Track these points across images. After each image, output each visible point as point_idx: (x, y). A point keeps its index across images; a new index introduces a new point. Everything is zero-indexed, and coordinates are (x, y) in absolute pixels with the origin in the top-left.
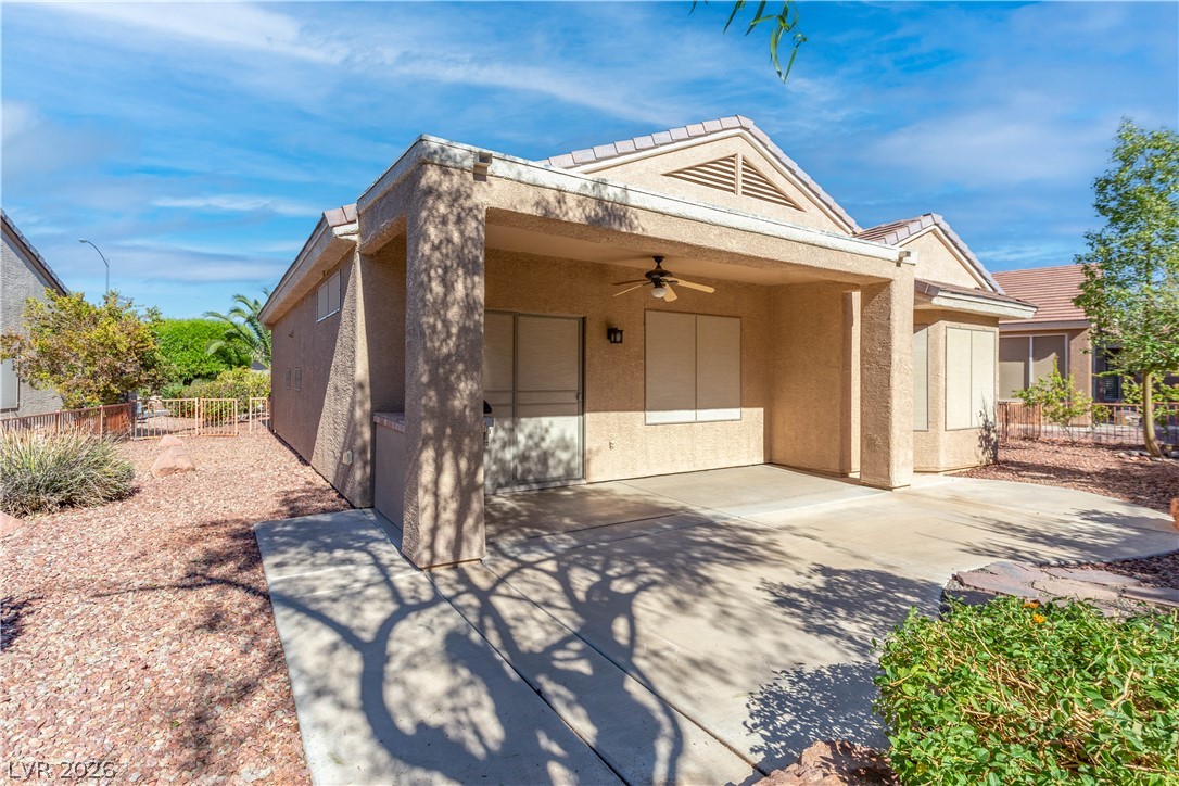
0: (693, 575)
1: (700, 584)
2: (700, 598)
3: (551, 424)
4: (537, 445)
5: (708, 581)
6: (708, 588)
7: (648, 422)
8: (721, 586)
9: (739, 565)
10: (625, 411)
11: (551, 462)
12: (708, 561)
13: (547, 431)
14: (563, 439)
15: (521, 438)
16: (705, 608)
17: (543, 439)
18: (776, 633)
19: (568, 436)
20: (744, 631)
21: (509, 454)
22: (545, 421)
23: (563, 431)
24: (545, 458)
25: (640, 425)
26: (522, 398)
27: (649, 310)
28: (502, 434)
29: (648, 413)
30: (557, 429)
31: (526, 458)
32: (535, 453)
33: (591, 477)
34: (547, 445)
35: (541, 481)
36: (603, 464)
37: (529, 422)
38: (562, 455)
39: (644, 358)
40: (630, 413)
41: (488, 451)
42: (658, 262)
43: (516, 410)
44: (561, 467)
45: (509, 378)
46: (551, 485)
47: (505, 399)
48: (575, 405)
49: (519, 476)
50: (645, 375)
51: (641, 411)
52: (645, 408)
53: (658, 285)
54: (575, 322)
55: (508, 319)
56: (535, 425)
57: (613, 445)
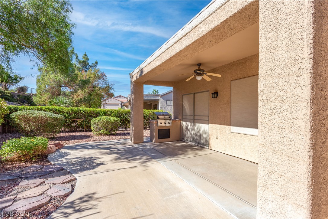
3: (202, 126)
4: (199, 132)
7: (232, 131)
10: (222, 125)
11: (202, 138)
13: (201, 127)
14: (204, 130)
15: (196, 128)
17: (200, 130)
19: (206, 130)
21: (193, 133)
22: (201, 125)
23: (205, 128)
24: (200, 136)
25: (228, 132)
26: (196, 118)
27: (233, 80)
28: (191, 127)
29: (232, 127)
30: (203, 127)
31: (196, 135)
32: (198, 134)
33: (211, 147)
34: (201, 132)
35: (199, 143)
36: (214, 144)
37: (197, 125)
38: (204, 136)
39: (231, 103)
40: (224, 126)
41: (189, 131)
42: (199, 66)
43: (194, 120)
44: (204, 140)
45: (193, 112)
46: (200, 145)
47: (192, 117)
48: (208, 121)
49: (195, 140)
50: (231, 110)
51: (229, 126)
52: (230, 125)
53: (198, 75)
54: (208, 92)
55: (193, 95)
56: (199, 125)
57: (217, 138)
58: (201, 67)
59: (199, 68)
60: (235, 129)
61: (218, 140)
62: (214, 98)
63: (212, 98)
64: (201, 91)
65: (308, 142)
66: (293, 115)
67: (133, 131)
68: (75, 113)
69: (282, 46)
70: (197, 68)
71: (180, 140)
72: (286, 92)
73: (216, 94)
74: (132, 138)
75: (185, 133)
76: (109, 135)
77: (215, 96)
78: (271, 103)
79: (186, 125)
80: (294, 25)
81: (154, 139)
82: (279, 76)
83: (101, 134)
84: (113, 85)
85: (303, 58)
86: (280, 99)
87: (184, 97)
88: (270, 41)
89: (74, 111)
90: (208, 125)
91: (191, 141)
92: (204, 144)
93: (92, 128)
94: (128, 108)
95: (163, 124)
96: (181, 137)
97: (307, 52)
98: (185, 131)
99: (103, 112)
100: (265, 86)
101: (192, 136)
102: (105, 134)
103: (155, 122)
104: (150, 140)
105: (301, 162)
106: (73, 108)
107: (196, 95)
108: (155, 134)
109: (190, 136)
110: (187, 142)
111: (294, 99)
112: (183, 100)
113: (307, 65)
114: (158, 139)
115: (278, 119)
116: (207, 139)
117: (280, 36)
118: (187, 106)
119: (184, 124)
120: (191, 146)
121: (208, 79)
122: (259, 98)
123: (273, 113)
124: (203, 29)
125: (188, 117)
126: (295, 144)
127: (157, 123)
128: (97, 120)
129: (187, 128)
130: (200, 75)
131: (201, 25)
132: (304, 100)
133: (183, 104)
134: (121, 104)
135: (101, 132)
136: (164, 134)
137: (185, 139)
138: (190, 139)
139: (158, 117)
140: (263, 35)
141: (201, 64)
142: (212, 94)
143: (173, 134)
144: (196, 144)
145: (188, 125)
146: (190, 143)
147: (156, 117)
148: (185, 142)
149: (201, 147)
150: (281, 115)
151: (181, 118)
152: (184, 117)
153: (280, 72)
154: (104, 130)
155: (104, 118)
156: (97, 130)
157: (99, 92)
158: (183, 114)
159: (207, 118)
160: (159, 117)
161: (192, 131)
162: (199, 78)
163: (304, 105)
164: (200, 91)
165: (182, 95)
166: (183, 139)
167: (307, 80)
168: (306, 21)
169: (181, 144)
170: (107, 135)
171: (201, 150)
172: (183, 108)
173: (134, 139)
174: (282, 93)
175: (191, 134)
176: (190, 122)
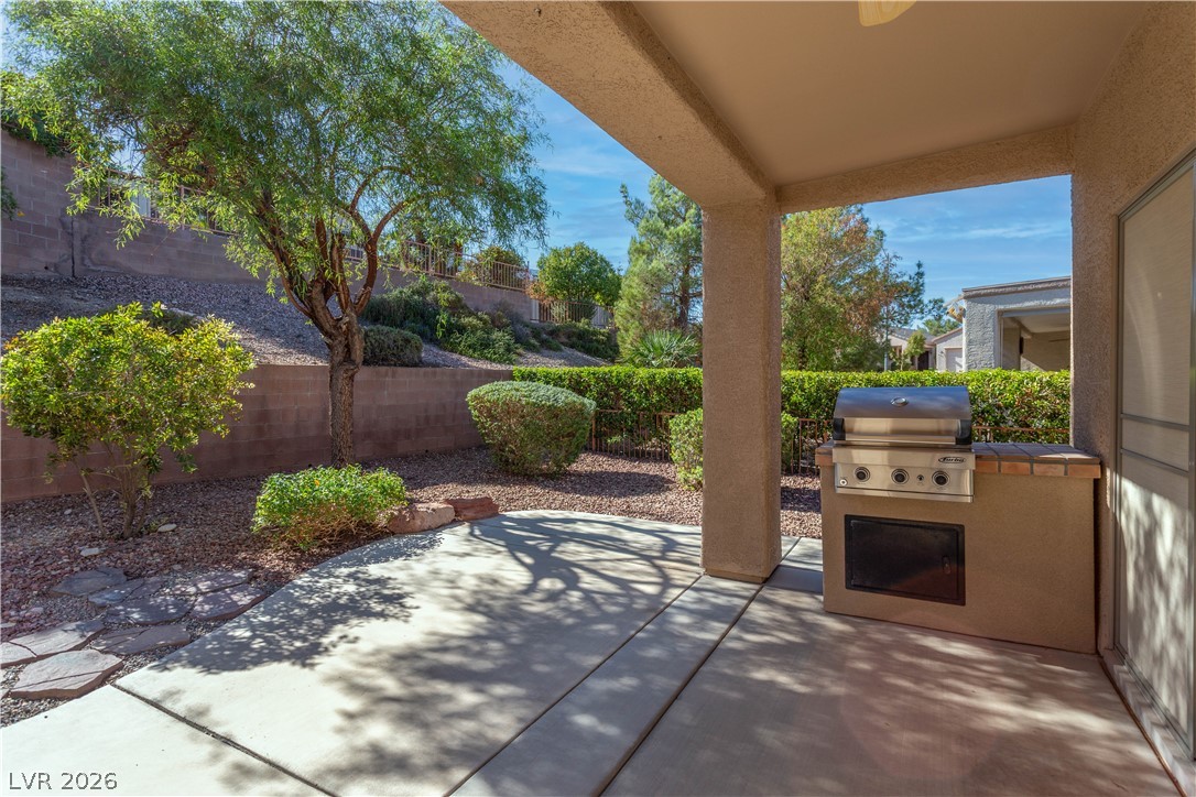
0: (488, 612)
1: (479, 603)
2: (476, 588)
5: (471, 609)
6: (469, 600)
8: (458, 605)
9: (433, 641)
12: (476, 638)
16: (469, 583)
18: (412, 575)
20: (436, 573)
28: (1182, 554)
41: (1164, 586)
47: (1181, 451)
75: (1136, 597)
79: (1146, 524)
98: (1140, 575)
109: (1172, 652)
112: (1126, 269)
114: (850, 586)
118: (1147, 320)
127: (832, 470)
129: (1148, 547)
137: (1139, 666)
138: (1174, 691)
158: (1125, 404)
161: (1184, 599)
165: (1120, 219)
175: (1179, 633)
176: (1173, 501)
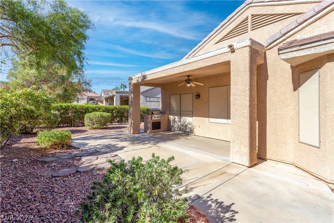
4: (185, 123)
7: (210, 121)
11: (187, 127)
13: (186, 120)
14: (189, 122)
15: (182, 120)
17: (186, 122)
19: (190, 121)
21: (179, 124)
22: (186, 118)
23: (189, 121)
24: (186, 126)
25: (207, 122)
26: (182, 112)
27: (210, 88)
28: (178, 119)
29: (210, 119)
30: (188, 120)
31: (183, 126)
32: (184, 125)
33: (194, 134)
34: (186, 123)
35: (185, 132)
36: (197, 131)
37: (183, 118)
38: (190, 126)
39: (209, 102)
40: (204, 118)
41: (176, 122)
42: (189, 77)
43: (180, 115)
44: (189, 129)
45: (179, 108)
46: (186, 133)
47: (179, 112)
48: (192, 115)
49: (181, 129)
50: (209, 107)
51: (207, 118)
52: (209, 117)
53: (188, 83)
54: (192, 94)
55: (179, 95)
56: (184, 118)
57: (199, 127)
58: (190, 78)
59: (189, 78)
60: (212, 120)
61: (200, 128)
62: (198, 98)
63: (196, 98)
64: (187, 93)
65: (248, 121)
66: (244, 111)
67: (132, 124)
68: (64, 109)
69: (240, 84)
70: (187, 78)
71: (169, 131)
72: (241, 102)
73: (198, 96)
74: (130, 130)
75: (172, 125)
76: (102, 129)
77: (198, 97)
78: (236, 106)
79: (174, 118)
80: (243, 77)
81: (149, 130)
82: (238, 95)
83: (94, 129)
84: (91, 81)
85: (247, 90)
86: (239, 105)
87: (171, 96)
88: (235, 80)
89: (63, 107)
90: (192, 118)
91: (178, 131)
92: (189, 131)
93: (86, 123)
94: (103, 104)
95: (156, 118)
96: (169, 128)
97: (248, 88)
98: (173, 123)
99: (92, 107)
100: (233, 99)
101: (179, 126)
102: (98, 128)
103: (150, 116)
104: (144, 132)
105: (246, 129)
106: (62, 104)
107: (181, 95)
108: (150, 125)
109: (177, 126)
110: (175, 132)
111: (244, 105)
112: (171, 99)
113: (248, 93)
114: (153, 130)
115: (238, 113)
116: (192, 129)
117: (239, 79)
118: (174, 104)
119: (171, 117)
120: (179, 134)
121: (193, 85)
122: (231, 104)
123: (237, 111)
124: (202, 64)
125: (175, 112)
126: (244, 122)
127: (152, 117)
128: (92, 115)
129: (174, 120)
130: (189, 83)
131: (200, 61)
132: (247, 106)
133: (171, 102)
134: (87, 99)
135: (95, 126)
136: (156, 126)
137: (173, 129)
138: (177, 129)
139: (152, 112)
140: (232, 77)
141: (190, 76)
142: (196, 96)
143: (163, 125)
144: (183, 133)
145: (175, 118)
146: (178, 132)
147: (151, 113)
148: (172, 131)
149: (187, 134)
150: (239, 111)
151: (169, 113)
152: (171, 112)
153: (239, 94)
154: (98, 124)
155: (98, 114)
156: (90, 124)
157: (77, 87)
158: (171, 110)
159: (191, 113)
160: (154, 112)
161: (179, 122)
162: (188, 85)
163: (247, 107)
164: (185, 93)
165: (170, 95)
166: (171, 129)
167: (248, 98)
168: (247, 76)
169: (171, 133)
170: (101, 129)
171: (188, 136)
172: (171, 105)
173: (133, 130)
174: (240, 103)
175: (178, 125)
176: (178, 116)
